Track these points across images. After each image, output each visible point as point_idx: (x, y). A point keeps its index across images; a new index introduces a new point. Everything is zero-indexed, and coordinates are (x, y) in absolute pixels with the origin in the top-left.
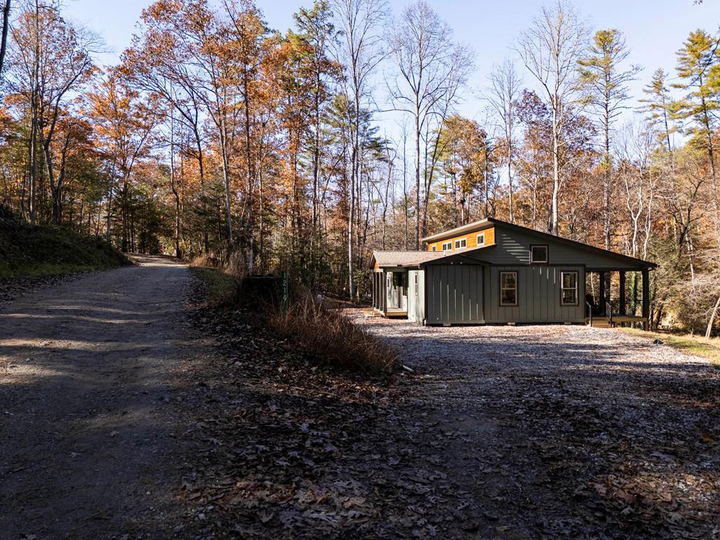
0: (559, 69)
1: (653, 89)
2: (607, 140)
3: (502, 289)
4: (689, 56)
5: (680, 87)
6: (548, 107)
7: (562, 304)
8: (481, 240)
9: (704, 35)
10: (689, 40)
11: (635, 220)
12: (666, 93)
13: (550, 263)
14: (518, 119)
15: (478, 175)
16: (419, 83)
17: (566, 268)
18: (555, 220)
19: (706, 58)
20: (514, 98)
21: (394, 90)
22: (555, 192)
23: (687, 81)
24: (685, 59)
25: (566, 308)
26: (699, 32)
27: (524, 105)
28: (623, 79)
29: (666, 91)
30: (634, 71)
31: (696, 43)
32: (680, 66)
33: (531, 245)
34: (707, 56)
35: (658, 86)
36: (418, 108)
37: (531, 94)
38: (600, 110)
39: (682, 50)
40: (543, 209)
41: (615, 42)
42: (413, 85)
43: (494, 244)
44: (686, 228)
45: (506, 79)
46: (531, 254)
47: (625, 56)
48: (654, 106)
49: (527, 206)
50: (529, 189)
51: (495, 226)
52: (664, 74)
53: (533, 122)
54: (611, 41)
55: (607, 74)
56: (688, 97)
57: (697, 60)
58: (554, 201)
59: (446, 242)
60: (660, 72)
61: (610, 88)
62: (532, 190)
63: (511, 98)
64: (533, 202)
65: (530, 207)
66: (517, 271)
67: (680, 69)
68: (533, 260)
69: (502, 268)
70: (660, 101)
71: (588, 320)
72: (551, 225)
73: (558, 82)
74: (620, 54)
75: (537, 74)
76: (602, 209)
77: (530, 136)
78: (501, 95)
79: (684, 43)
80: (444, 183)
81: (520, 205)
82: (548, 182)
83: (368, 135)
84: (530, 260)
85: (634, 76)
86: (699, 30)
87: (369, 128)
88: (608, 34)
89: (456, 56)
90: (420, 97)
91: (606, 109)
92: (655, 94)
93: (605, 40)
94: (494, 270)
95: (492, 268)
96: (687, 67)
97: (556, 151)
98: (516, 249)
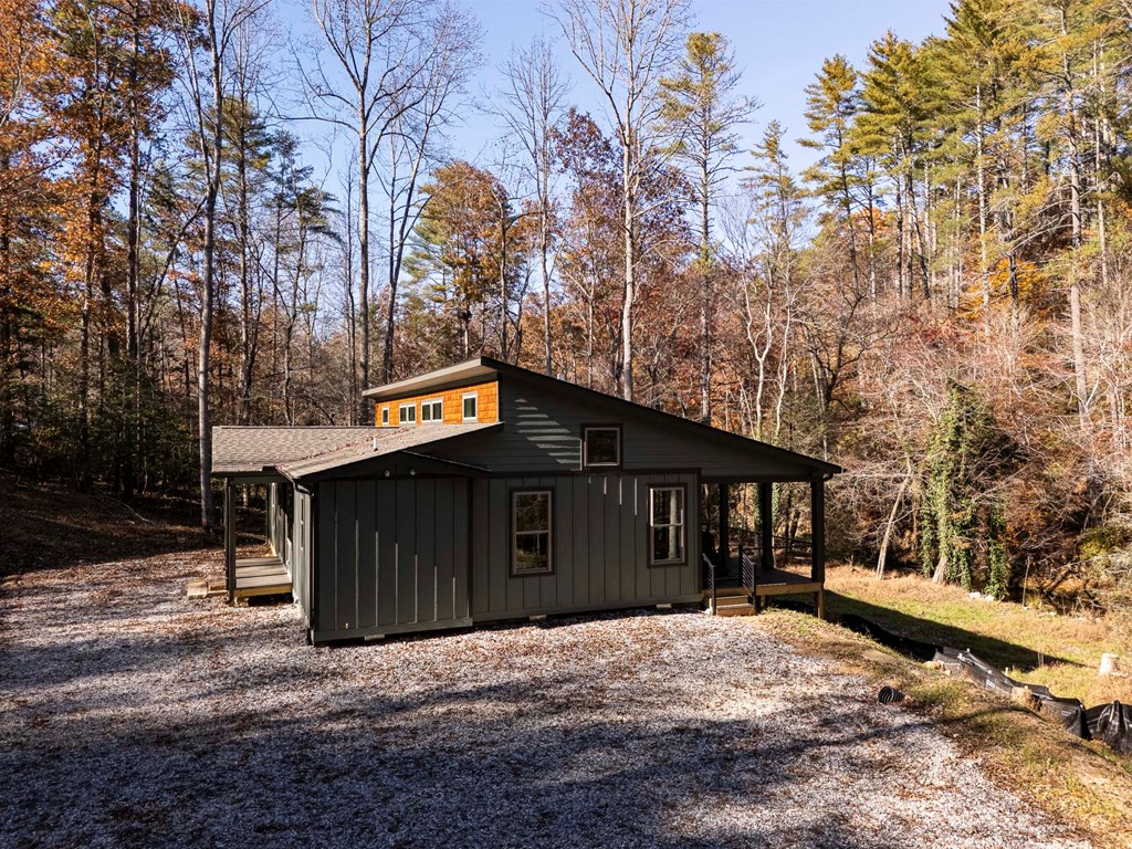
0: (635, 70)
1: (765, 151)
2: (706, 222)
3: (516, 533)
4: (826, 97)
5: (811, 145)
6: (615, 143)
7: (653, 561)
8: (470, 407)
9: (846, 64)
10: (824, 69)
11: (761, 360)
12: (783, 160)
13: (626, 467)
14: (559, 165)
15: (491, 266)
16: (366, 69)
17: (659, 479)
18: (627, 359)
19: (846, 104)
20: (553, 117)
21: (316, 79)
22: (627, 306)
23: (819, 137)
24: (819, 101)
25: (661, 571)
26: (838, 60)
27: (570, 136)
28: (731, 120)
29: (783, 156)
30: (748, 109)
31: (834, 77)
32: (811, 112)
33: (583, 426)
34: (848, 100)
35: (772, 147)
36: (365, 119)
37: (583, 119)
38: (695, 169)
39: (814, 86)
40: (605, 335)
41: (718, 54)
42: (354, 73)
43: (497, 422)
44: (835, 377)
45: (537, 80)
46: (583, 446)
47: (733, 80)
48: (766, 178)
49: (579, 329)
50: (580, 300)
51: (500, 378)
52: (781, 129)
53: (587, 173)
54: (712, 53)
55: (707, 109)
56: (822, 163)
57: (835, 105)
58: (626, 322)
59: (407, 404)
60: (775, 125)
61: (709, 133)
62: (586, 300)
63: (546, 116)
64: (587, 322)
65: (583, 330)
66: (553, 489)
67: (811, 116)
68: (589, 461)
69: (515, 482)
70: (775, 171)
71: (707, 597)
72: (620, 366)
73: (633, 95)
74: (726, 76)
75: (594, 70)
76: (699, 340)
77: (583, 199)
78: (529, 110)
79: (816, 75)
80: (440, 282)
81: (566, 327)
82: (614, 288)
83: (289, 181)
84: (581, 460)
85: (749, 117)
86: (837, 56)
87: (294, 167)
88: (708, 39)
89: (442, 26)
90: (369, 99)
91: (705, 167)
92: (769, 159)
93: (704, 49)
94: (498, 486)
95: (493, 482)
96: (821, 115)
97: (628, 227)
98: (551, 436)
